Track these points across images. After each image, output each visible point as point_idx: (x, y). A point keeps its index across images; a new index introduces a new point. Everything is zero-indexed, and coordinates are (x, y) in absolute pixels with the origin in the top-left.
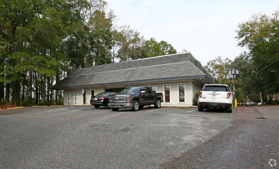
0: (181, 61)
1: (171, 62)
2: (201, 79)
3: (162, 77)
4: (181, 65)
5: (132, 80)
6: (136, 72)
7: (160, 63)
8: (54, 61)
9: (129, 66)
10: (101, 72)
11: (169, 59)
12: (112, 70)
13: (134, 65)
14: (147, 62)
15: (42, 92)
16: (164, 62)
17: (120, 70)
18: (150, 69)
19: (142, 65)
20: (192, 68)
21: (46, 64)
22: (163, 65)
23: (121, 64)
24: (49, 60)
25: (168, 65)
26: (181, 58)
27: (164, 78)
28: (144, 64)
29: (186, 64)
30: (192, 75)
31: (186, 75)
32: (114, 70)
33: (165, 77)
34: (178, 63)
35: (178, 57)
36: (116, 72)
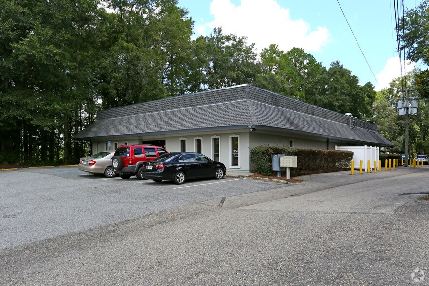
0: (236, 98)
1: (223, 100)
2: (252, 130)
4: (234, 106)
6: (175, 115)
7: (208, 102)
11: (221, 96)
12: (150, 112)
16: (214, 101)
19: (186, 106)
20: (244, 111)
22: (212, 104)
25: (219, 106)
29: (240, 105)
30: (238, 125)
32: (151, 112)
34: (232, 102)
35: (233, 92)
36: (153, 116)
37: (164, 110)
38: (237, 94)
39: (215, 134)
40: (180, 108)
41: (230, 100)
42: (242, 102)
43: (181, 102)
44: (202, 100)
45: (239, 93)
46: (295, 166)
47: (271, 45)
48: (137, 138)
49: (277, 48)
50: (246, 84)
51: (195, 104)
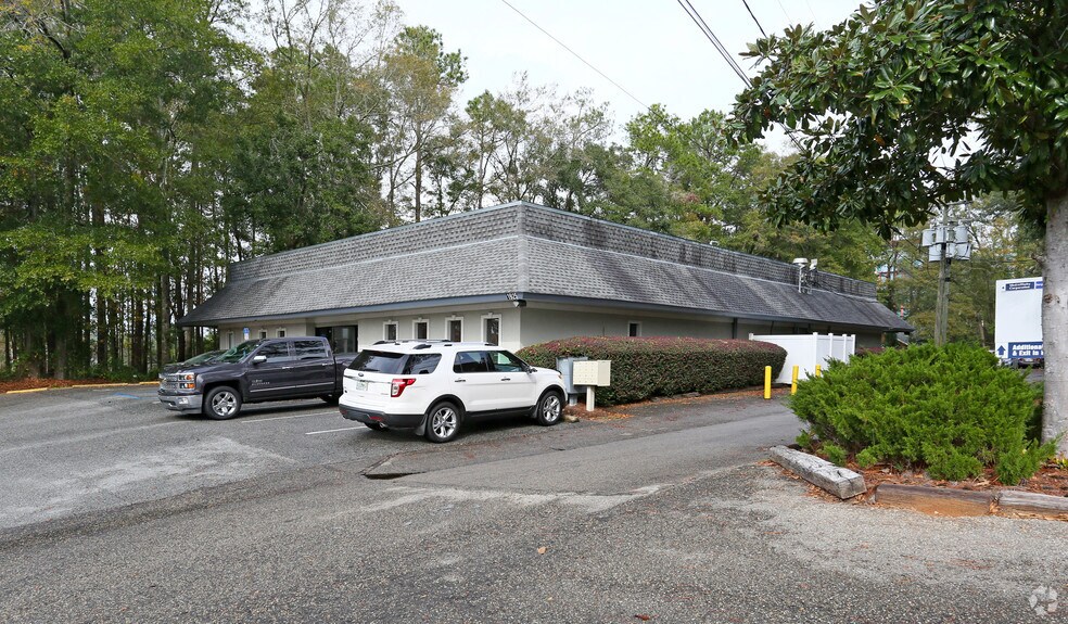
0: (498, 233)
1: (474, 237)
6: (376, 272)
10: (304, 272)
12: (330, 265)
20: (508, 262)
22: (451, 247)
26: (499, 223)
32: (333, 264)
34: (489, 241)
35: (492, 218)
36: (333, 273)
37: (357, 260)
38: (502, 224)
40: (388, 255)
41: (487, 237)
42: (508, 242)
43: (391, 243)
44: (432, 239)
45: (504, 221)
46: (607, 383)
48: (304, 321)
51: (418, 246)
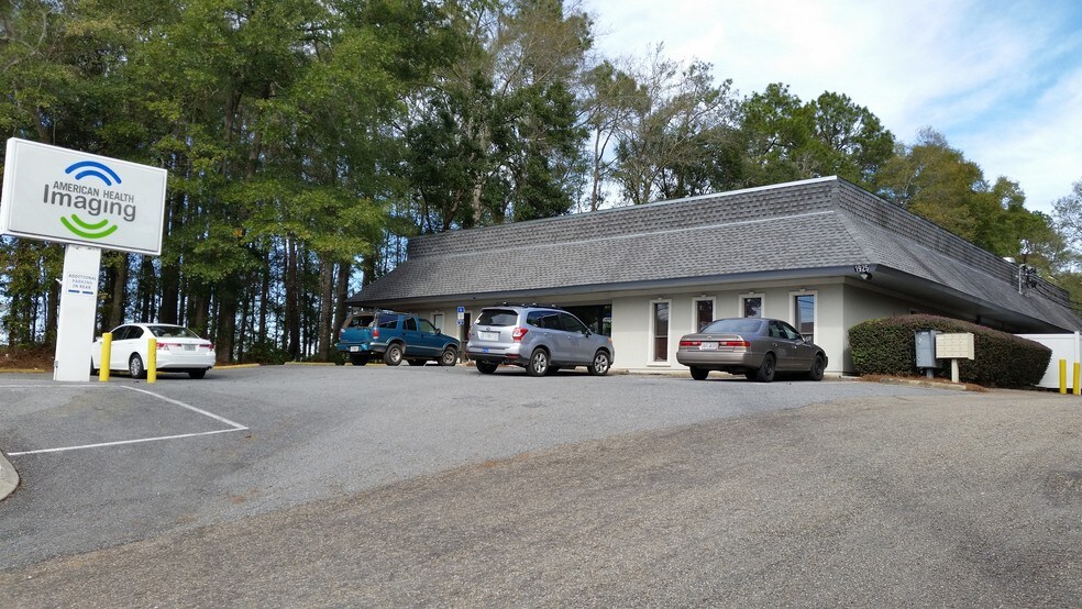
0: (806, 207)
1: (772, 212)
2: (865, 277)
3: (729, 269)
4: (804, 225)
5: (627, 279)
6: (644, 248)
7: (730, 216)
8: (363, 209)
9: (624, 227)
10: (527, 248)
11: (764, 203)
12: (566, 240)
13: (639, 223)
14: (685, 214)
15: (305, 318)
16: (746, 214)
17: (591, 240)
18: (692, 240)
19: (668, 225)
20: (838, 236)
21: (338, 217)
22: (741, 223)
23: (598, 220)
24: (350, 206)
25: (758, 225)
26: (807, 197)
27: (732, 274)
28: (674, 219)
29: (822, 222)
30: (830, 265)
31: (811, 262)
32: (570, 240)
33: (737, 268)
34: (794, 216)
35: (797, 193)
37: (606, 235)
38: (810, 199)
39: (751, 290)
40: (652, 230)
41: (790, 213)
42: (824, 217)
43: (655, 217)
44: (714, 214)
45: (814, 196)
46: (972, 357)
47: (770, 86)
49: (786, 91)
50: (834, 177)
51: (694, 221)
